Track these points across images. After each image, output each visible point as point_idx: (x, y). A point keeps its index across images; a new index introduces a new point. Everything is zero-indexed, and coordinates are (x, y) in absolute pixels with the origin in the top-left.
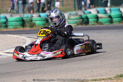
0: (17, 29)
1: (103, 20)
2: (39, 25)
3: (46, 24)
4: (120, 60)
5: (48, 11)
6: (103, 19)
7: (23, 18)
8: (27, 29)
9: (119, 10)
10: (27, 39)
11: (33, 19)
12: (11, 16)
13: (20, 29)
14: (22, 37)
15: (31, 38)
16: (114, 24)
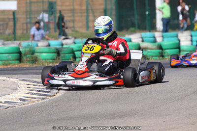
0: (9, 67)
1: (149, 52)
2: (45, 59)
3: (57, 58)
4: (168, 119)
5: (63, 37)
6: (149, 50)
7: (19, 49)
8: (25, 66)
9: (177, 36)
10: (21, 82)
11: (37, 49)
12: (3, 44)
13: (14, 67)
14: (11, 79)
15: (26, 80)
16: (166, 59)
